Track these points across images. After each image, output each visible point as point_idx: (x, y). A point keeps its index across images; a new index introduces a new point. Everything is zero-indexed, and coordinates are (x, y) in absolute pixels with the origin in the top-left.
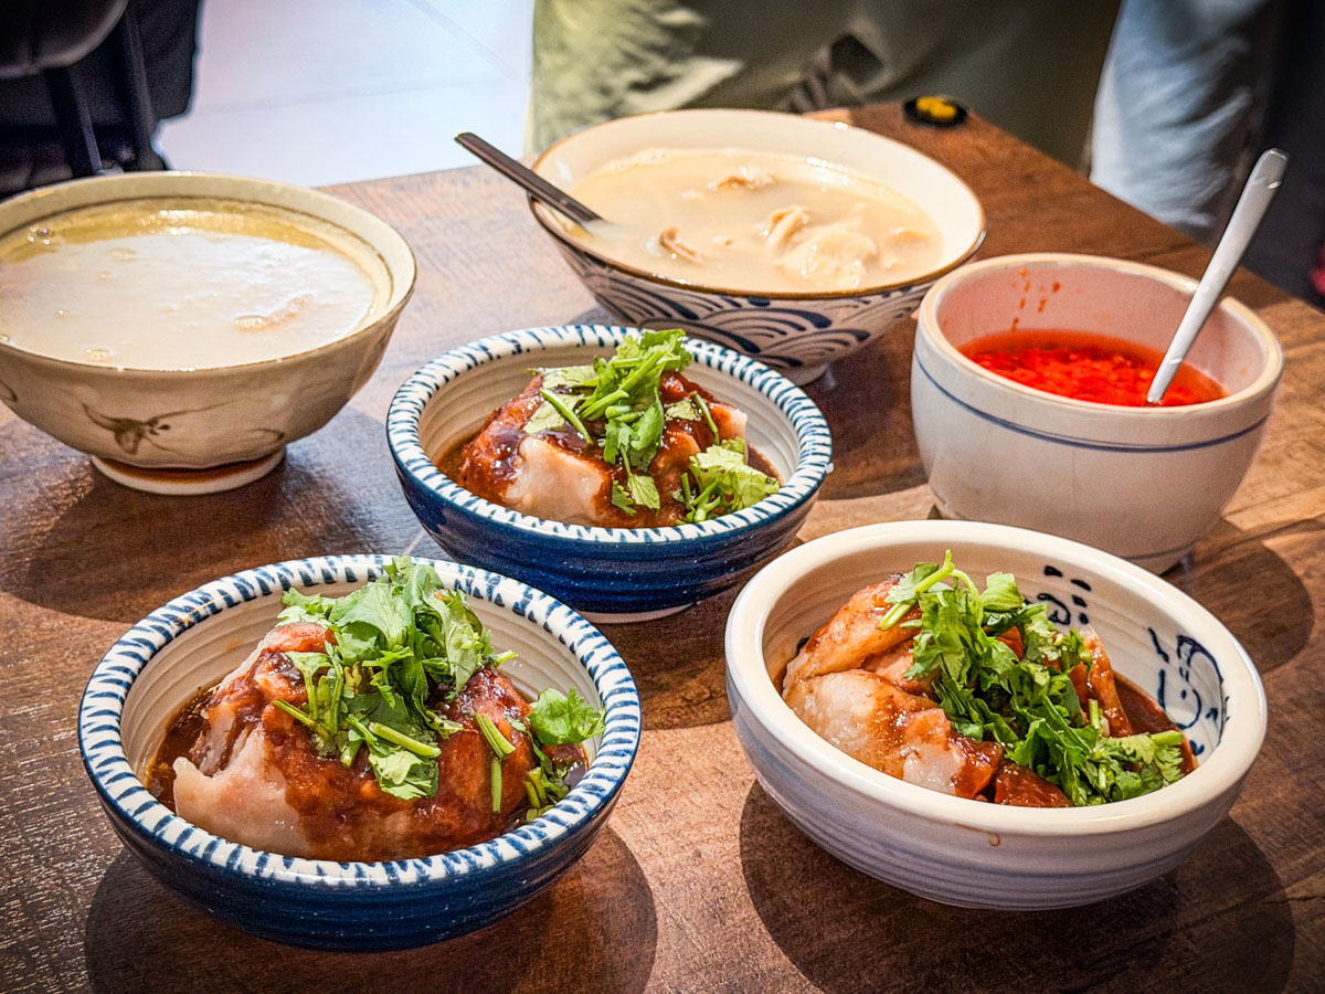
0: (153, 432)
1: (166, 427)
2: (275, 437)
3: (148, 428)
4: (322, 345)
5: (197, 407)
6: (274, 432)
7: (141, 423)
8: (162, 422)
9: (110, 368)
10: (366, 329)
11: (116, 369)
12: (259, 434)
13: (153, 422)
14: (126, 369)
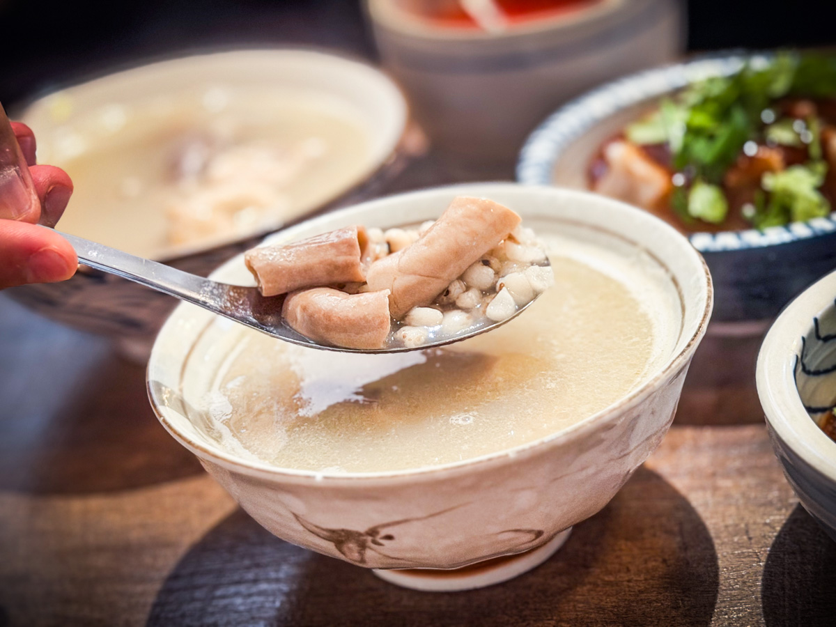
0: (375, 542)
1: (389, 537)
2: (532, 536)
3: (370, 538)
4: (569, 429)
5: (420, 514)
6: (530, 531)
7: (360, 534)
8: (384, 532)
9: (308, 477)
10: (630, 399)
11: (313, 477)
12: (512, 535)
13: (373, 532)
14: (326, 478)
